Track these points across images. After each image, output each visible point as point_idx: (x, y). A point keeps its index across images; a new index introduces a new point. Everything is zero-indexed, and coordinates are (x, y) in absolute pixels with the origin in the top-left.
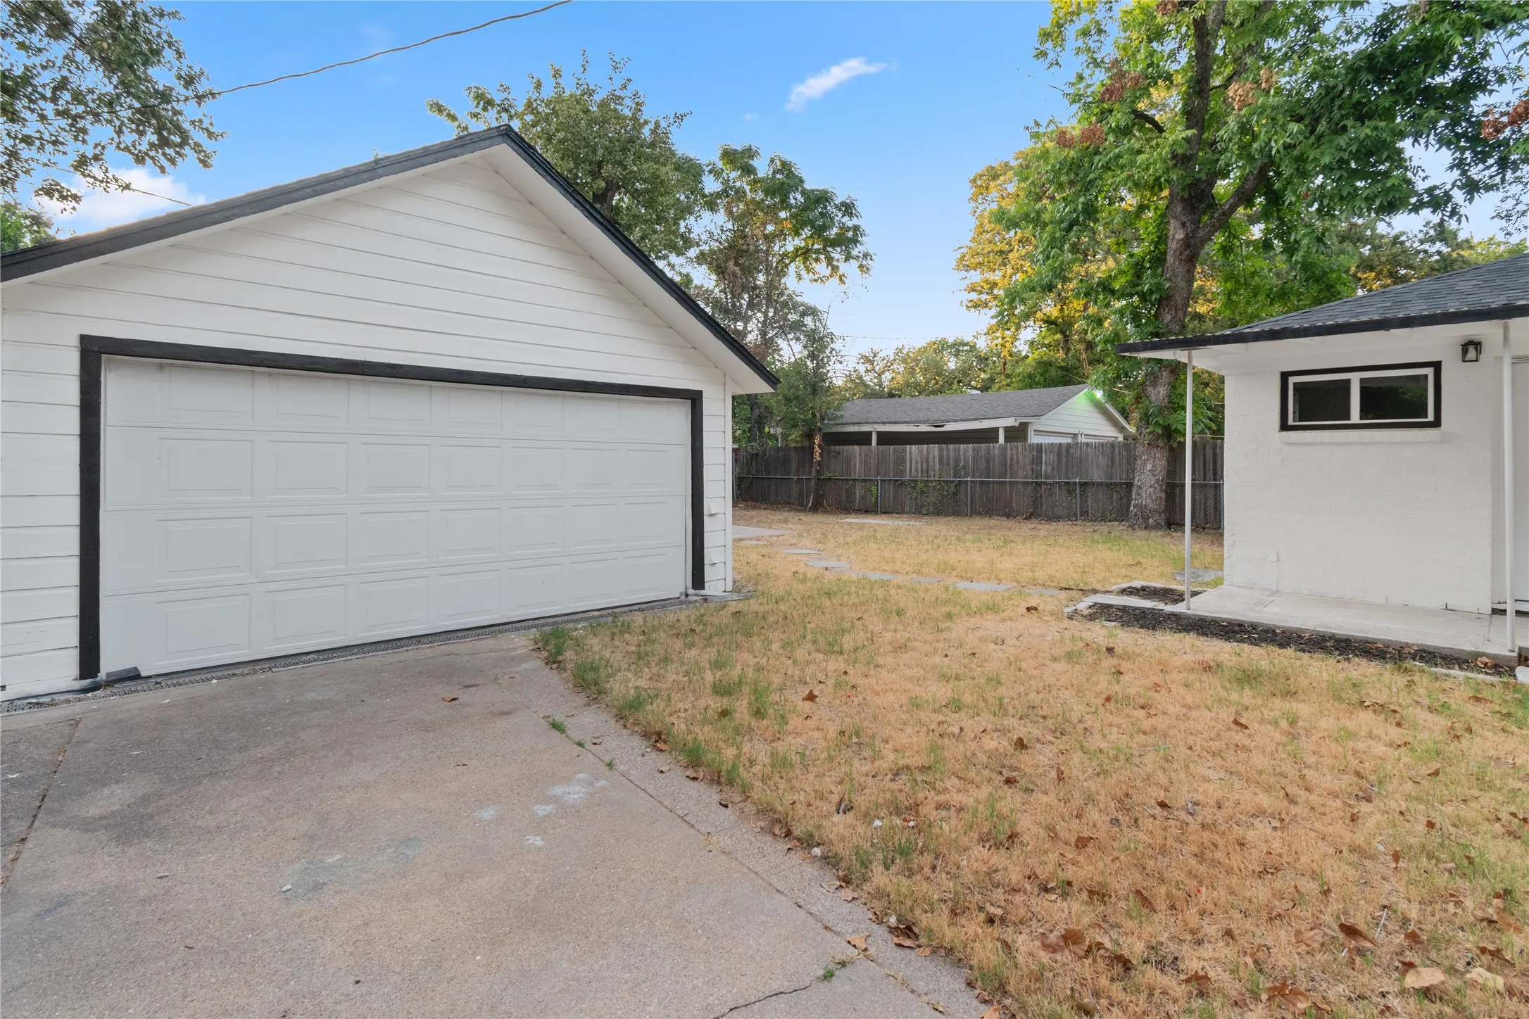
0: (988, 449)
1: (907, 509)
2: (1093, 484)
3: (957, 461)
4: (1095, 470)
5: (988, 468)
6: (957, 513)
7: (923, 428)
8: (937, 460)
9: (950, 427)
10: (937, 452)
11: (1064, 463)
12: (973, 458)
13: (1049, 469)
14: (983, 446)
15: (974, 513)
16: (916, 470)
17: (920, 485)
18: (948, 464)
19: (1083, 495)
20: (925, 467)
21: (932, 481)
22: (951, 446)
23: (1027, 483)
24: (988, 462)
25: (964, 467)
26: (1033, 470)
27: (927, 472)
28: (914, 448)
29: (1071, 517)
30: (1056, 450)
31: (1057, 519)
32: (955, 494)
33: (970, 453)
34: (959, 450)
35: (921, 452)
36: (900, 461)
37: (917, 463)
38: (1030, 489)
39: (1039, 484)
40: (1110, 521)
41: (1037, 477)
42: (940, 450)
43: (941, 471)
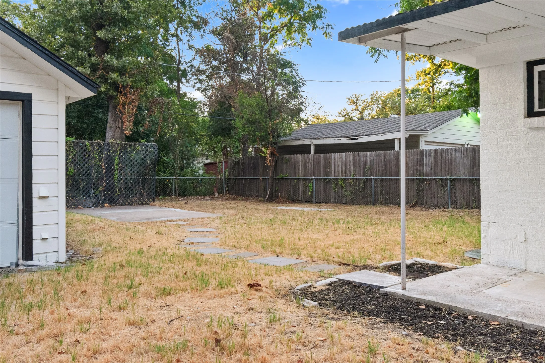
0: (386, 155)
1: (332, 200)
2: (460, 180)
3: (365, 164)
4: (461, 168)
5: (386, 169)
6: (365, 203)
7: (344, 141)
8: (352, 164)
9: (362, 140)
10: (351, 158)
11: (439, 164)
12: (376, 162)
13: (429, 169)
14: (383, 153)
15: (376, 203)
16: (338, 172)
17: (340, 182)
18: (359, 166)
19: (453, 187)
20: (344, 168)
21: (348, 179)
22: (361, 153)
23: (413, 179)
24: (386, 165)
25: (370, 169)
26: (417, 169)
27: (346, 173)
28: (337, 155)
29: (444, 205)
30: (433, 154)
31: (434, 207)
32: (364, 188)
33: (374, 158)
34: (366, 156)
35: (341, 158)
36: (328, 165)
37: (338, 166)
38: (415, 184)
39: (422, 181)
40: (472, 208)
41: (420, 176)
42: (354, 156)
43: (355, 171)
